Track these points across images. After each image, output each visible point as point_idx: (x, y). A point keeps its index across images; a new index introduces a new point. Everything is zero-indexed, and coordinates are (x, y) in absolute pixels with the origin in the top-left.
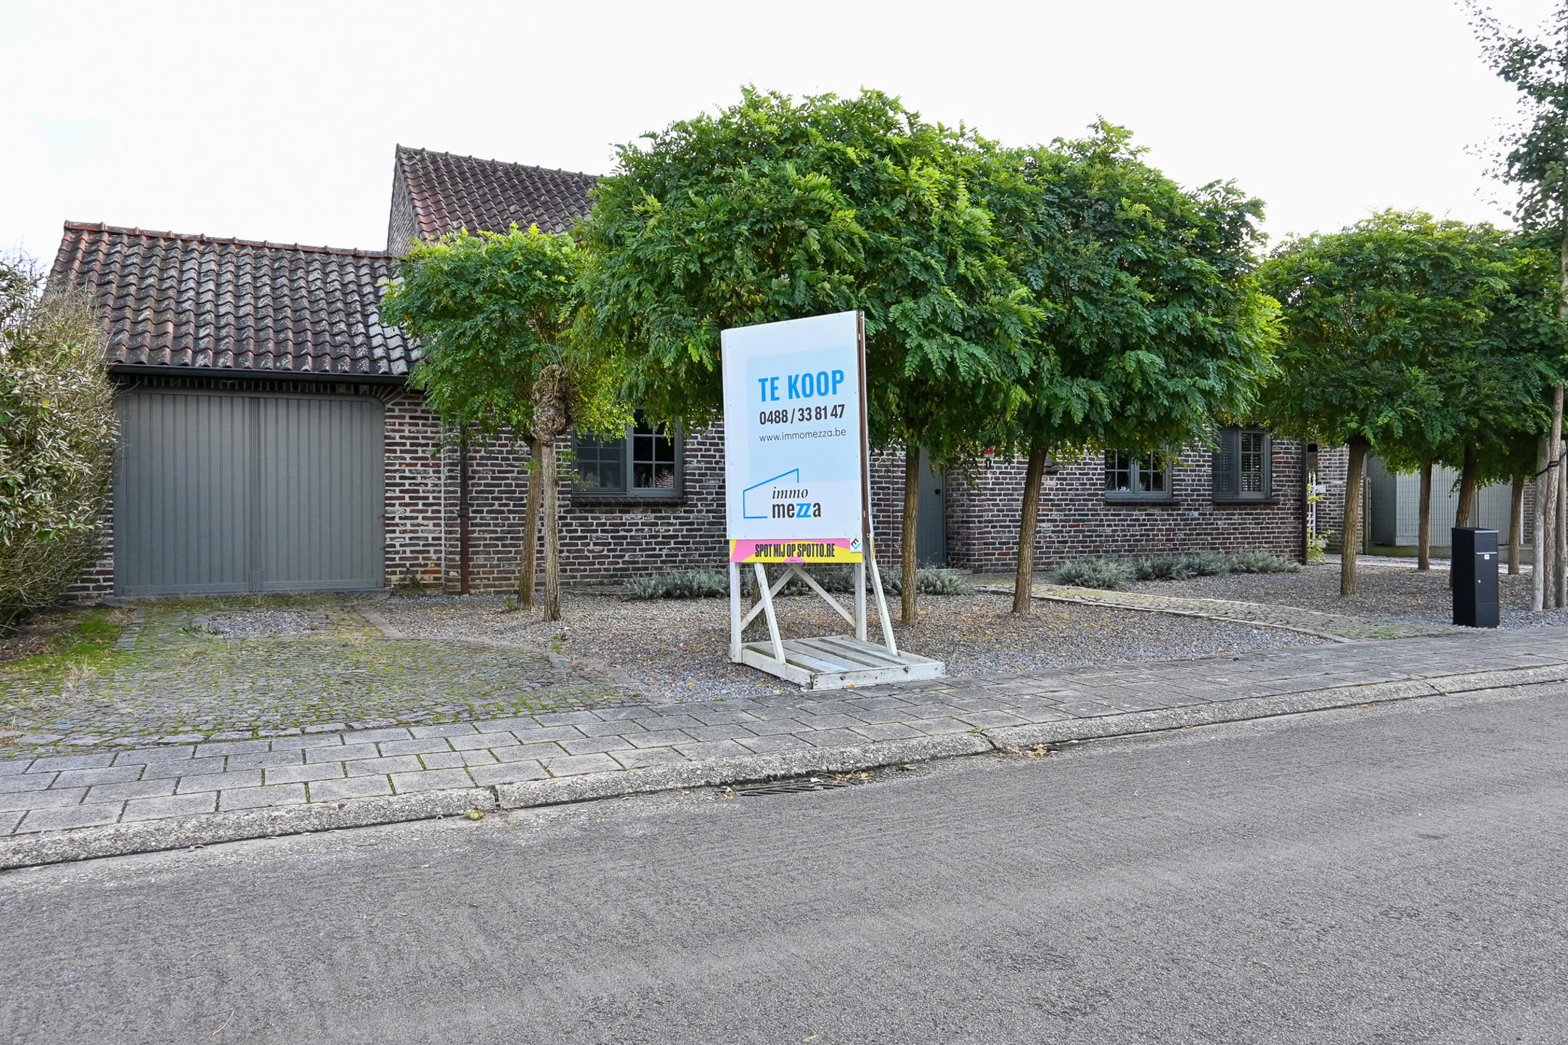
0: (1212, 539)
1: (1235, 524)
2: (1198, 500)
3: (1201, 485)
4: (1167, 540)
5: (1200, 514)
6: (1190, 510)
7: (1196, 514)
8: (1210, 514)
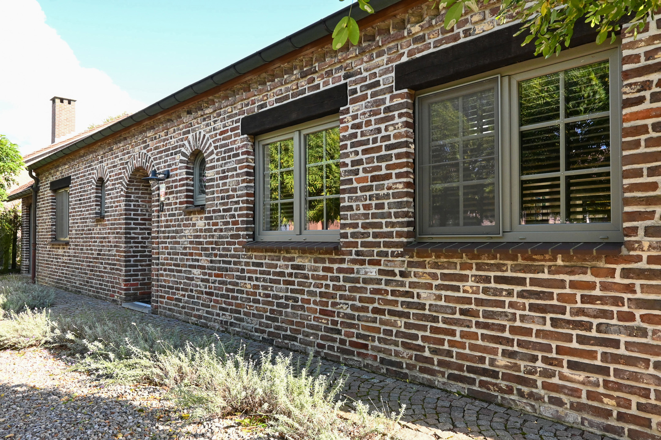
0: (407, 325)
1: (468, 301)
2: (378, 245)
3: (383, 216)
4: (322, 312)
5: (381, 272)
6: (362, 263)
7: (372, 272)
8: (402, 274)
